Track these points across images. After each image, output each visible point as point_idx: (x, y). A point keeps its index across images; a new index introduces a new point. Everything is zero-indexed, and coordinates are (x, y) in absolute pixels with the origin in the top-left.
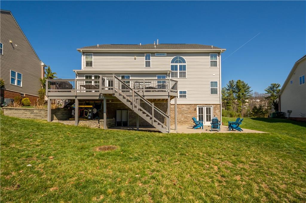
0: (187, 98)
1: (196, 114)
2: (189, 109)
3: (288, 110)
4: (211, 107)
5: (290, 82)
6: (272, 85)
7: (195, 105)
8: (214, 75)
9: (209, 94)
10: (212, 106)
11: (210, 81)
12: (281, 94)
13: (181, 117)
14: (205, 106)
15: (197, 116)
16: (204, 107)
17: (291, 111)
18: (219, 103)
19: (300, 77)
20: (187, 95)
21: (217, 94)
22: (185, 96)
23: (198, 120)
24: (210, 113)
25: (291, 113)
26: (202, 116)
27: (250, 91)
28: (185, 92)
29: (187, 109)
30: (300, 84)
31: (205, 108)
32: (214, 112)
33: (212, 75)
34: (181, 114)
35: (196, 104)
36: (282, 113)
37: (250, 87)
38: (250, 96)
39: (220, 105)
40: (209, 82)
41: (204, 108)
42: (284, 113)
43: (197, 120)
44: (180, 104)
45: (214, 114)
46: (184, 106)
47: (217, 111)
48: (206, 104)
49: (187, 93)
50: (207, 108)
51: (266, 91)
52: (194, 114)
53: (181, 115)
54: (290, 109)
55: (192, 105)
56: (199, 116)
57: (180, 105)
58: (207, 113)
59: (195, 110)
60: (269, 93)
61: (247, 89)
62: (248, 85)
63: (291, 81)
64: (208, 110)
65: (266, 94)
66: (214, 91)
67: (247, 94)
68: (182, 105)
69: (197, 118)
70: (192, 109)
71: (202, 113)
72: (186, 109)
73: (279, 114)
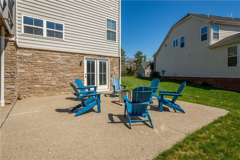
0: (65, 40)
1: (83, 73)
2: (68, 61)
3: (163, 69)
4: (107, 62)
5: (164, 45)
6: (138, 52)
7: (81, 55)
8: (111, 8)
9: (104, 39)
10: (108, 60)
11: (107, 18)
12: (156, 56)
13: (50, 78)
14: (99, 59)
15: (85, 76)
16: (96, 59)
17: (165, 71)
18: (117, 56)
19: (174, 40)
20: (64, 34)
21: (115, 41)
22: (60, 35)
23: (85, 85)
24: (105, 71)
25: (164, 73)
26: (93, 75)
27: (125, 55)
28: (60, 27)
29: (65, 62)
30: (174, 47)
31: (98, 61)
32: (112, 70)
33: (109, 9)
34: (49, 71)
35: (83, 54)
36: (157, 72)
37: (125, 52)
38: (125, 59)
39: (119, 58)
40: (104, 19)
41: (96, 61)
42: (159, 72)
43: (83, 84)
44: (47, 51)
45: (111, 72)
46: (58, 55)
47: (115, 68)
48: (100, 56)
49: (64, 28)
50: (101, 63)
51: (135, 56)
52: (79, 72)
53: (50, 74)
54: (164, 70)
55: (76, 55)
56: (88, 75)
57: (47, 53)
58: (101, 71)
59: (81, 64)
60: (136, 58)
61: (123, 54)
62: (124, 50)
63: (166, 45)
64: (103, 66)
65: (134, 58)
66: (111, 36)
67: (123, 57)
68: (53, 53)
69: (84, 80)
70: (75, 62)
71: (93, 71)
72: (63, 63)
73: (155, 74)
